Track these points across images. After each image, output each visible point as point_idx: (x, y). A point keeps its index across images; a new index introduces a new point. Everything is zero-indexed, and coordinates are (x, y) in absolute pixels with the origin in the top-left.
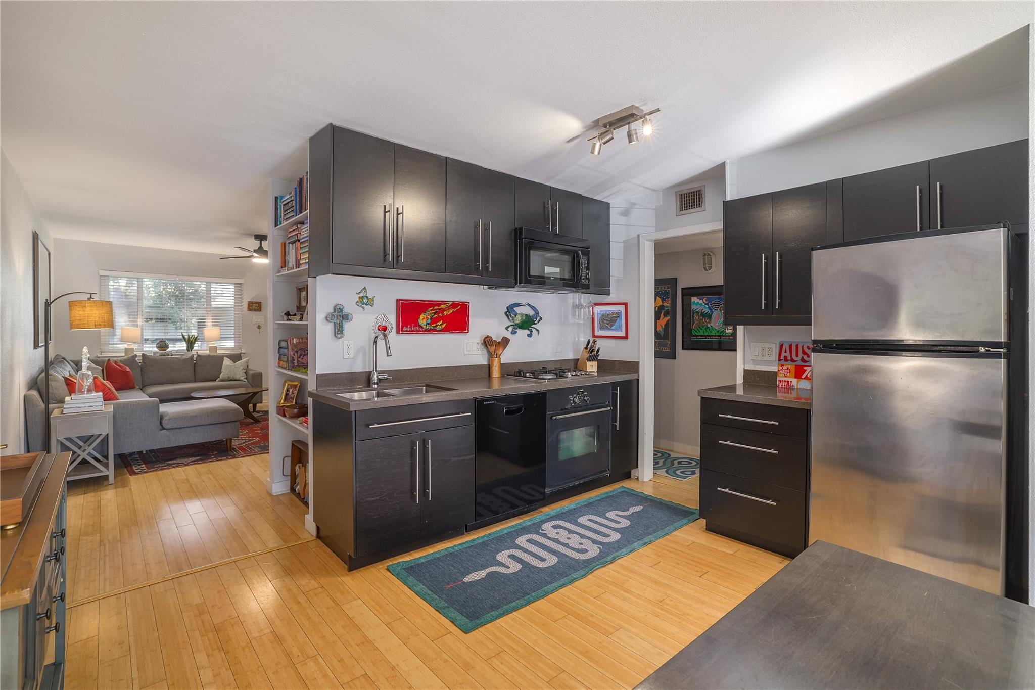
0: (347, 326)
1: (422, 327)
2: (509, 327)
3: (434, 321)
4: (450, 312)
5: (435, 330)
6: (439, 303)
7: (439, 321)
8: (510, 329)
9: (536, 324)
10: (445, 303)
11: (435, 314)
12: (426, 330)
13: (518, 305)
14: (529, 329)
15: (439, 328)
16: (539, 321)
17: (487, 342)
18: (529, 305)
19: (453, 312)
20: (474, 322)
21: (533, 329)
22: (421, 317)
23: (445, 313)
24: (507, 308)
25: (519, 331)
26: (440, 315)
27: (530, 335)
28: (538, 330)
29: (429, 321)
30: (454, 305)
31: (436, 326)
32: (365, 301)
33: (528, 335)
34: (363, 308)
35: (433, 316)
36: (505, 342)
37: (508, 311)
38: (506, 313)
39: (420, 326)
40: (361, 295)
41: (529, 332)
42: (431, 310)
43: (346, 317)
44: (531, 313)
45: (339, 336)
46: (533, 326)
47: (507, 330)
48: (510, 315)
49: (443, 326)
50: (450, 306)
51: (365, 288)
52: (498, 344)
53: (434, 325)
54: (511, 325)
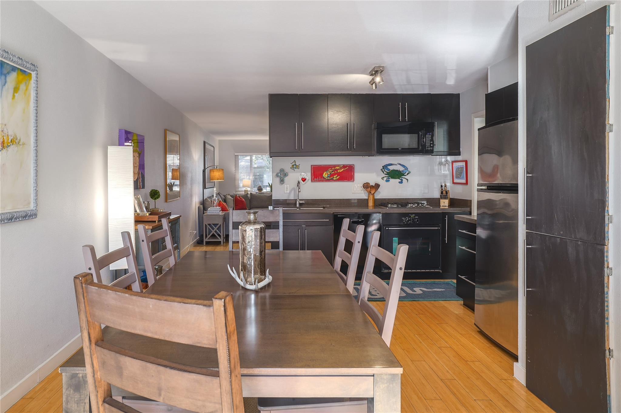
0: (286, 179)
1: (325, 178)
2: (383, 178)
3: (332, 175)
4: (342, 171)
5: (333, 180)
6: (335, 166)
7: (335, 175)
8: (385, 179)
9: (406, 175)
10: (338, 166)
11: (332, 171)
12: (327, 180)
13: (391, 165)
14: (400, 179)
15: (334, 179)
16: (408, 174)
17: (366, 186)
18: (400, 164)
19: (344, 170)
20: (357, 175)
21: (403, 179)
22: (324, 174)
23: (339, 171)
24: (383, 167)
25: (392, 181)
26: (336, 172)
27: (401, 182)
28: (407, 180)
29: (329, 175)
30: (344, 166)
31: (333, 178)
32: (295, 167)
33: (399, 182)
34: (294, 170)
35: (331, 173)
36: (377, 186)
37: (383, 168)
38: (381, 170)
39: (324, 178)
40: (293, 164)
41: (400, 181)
42: (330, 170)
43: (286, 175)
44: (401, 169)
45: (282, 183)
46: (403, 177)
47: (383, 179)
48: (385, 171)
49: (338, 178)
50: (342, 167)
51: (295, 161)
52: (372, 187)
53: (332, 177)
54: (385, 177)
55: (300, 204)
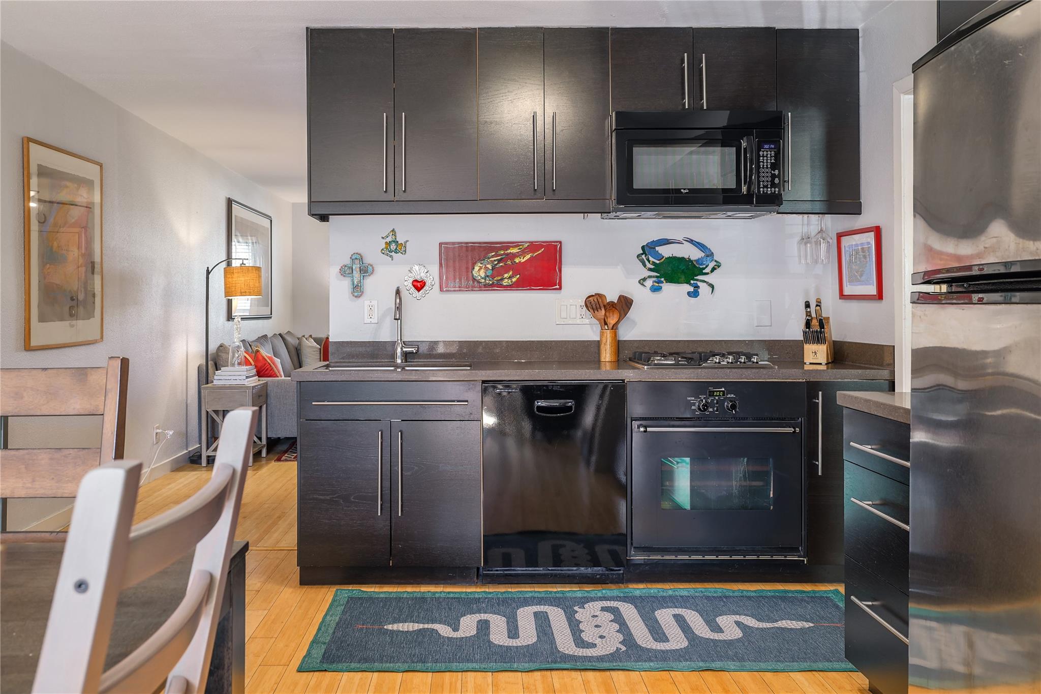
0: (369, 283)
1: (479, 282)
2: (644, 279)
3: (497, 272)
4: (526, 259)
5: (501, 286)
6: (506, 245)
7: (507, 272)
8: (649, 283)
9: (707, 274)
10: (516, 244)
11: (499, 261)
12: (486, 286)
13: (666, 242)
14: (690, 284)
15: (505, 283)
16: (713, 269)
17: (595, 303)
18: (691, 241)
19: (532, 257)
20: (569, 273)
21: (699, 284)
22: (477, 268)
23: (517, 260)
24: (643, 248)
25: (668, 288)
26: (509, 262)
27: (694, 294)
28: (712, 286)
29: (489, 273)
30: (533, 246)
31: (502, 280)
32: (394, 247)
33: (689, 294)
34: (391, 256)
35: (497, 264)
36: (624, 304)
37: (644, 253)
38: (638, 256)
39: (474, 280)
40: (389, 239)
41: (691, 289)
42: (493, 256)
43: (366, 271)
44: (695, 254)
45: (356, 294)
46: (699, 277)
47: (643, 285)
48: (649, 261)
49: (514, 280)
50: (525, 249)
51: (393, 230)
52: (611, 306)
53: (500, 278)
54: (650, 277)
55: (406, 356)
